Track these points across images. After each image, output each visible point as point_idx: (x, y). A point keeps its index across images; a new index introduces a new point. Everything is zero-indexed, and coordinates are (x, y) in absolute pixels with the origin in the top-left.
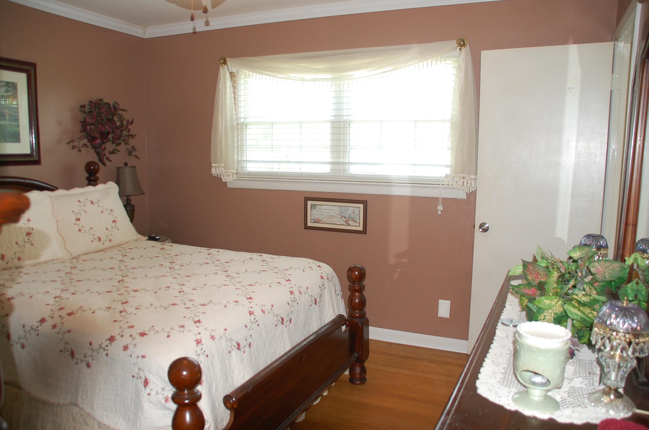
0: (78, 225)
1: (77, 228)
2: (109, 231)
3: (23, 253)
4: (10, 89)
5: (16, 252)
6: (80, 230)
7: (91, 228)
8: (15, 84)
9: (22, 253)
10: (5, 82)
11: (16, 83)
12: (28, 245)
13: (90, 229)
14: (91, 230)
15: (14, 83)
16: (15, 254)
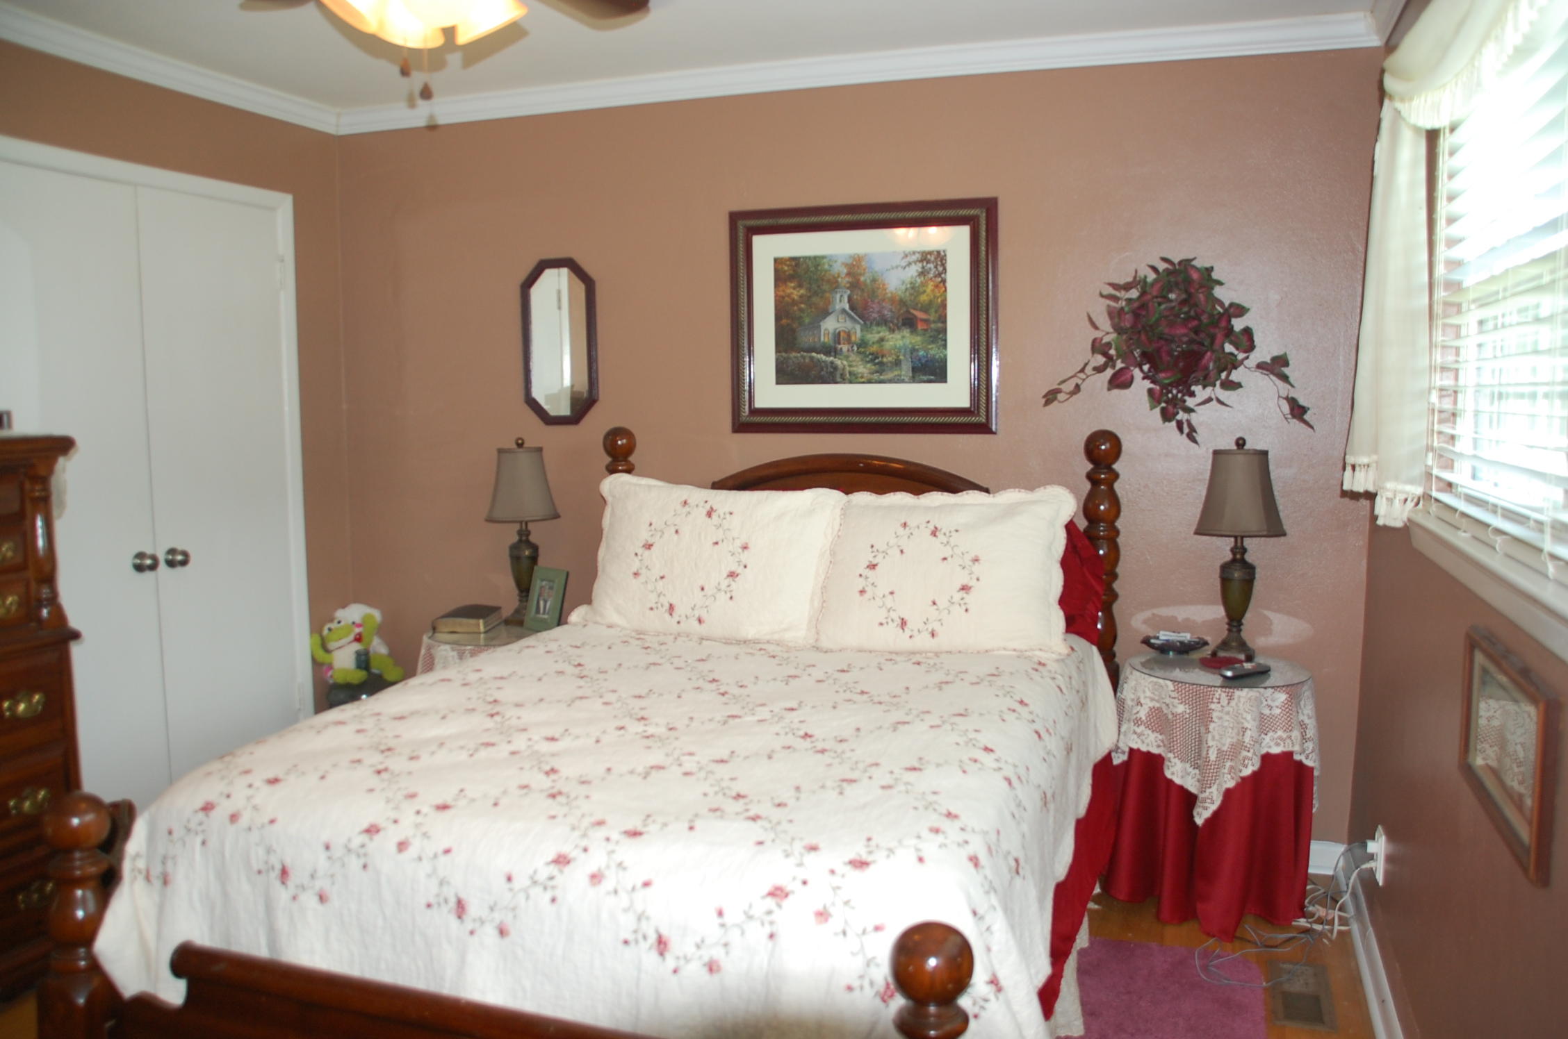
0: (867, 578)
1: (861, 583)
2: (937, 609)
3: (708, 611)
4: (929, 266)
5: (695, 606)
6: (862, 592)
7: (892, 593)
8: (942, 254)
9: (706, 610)
10: (919, 253)
11: (944, 251)
12: (723, 597)
13: (887, 593)
14: (890, 597)
15: (938, 252)
16: (693, 609)
